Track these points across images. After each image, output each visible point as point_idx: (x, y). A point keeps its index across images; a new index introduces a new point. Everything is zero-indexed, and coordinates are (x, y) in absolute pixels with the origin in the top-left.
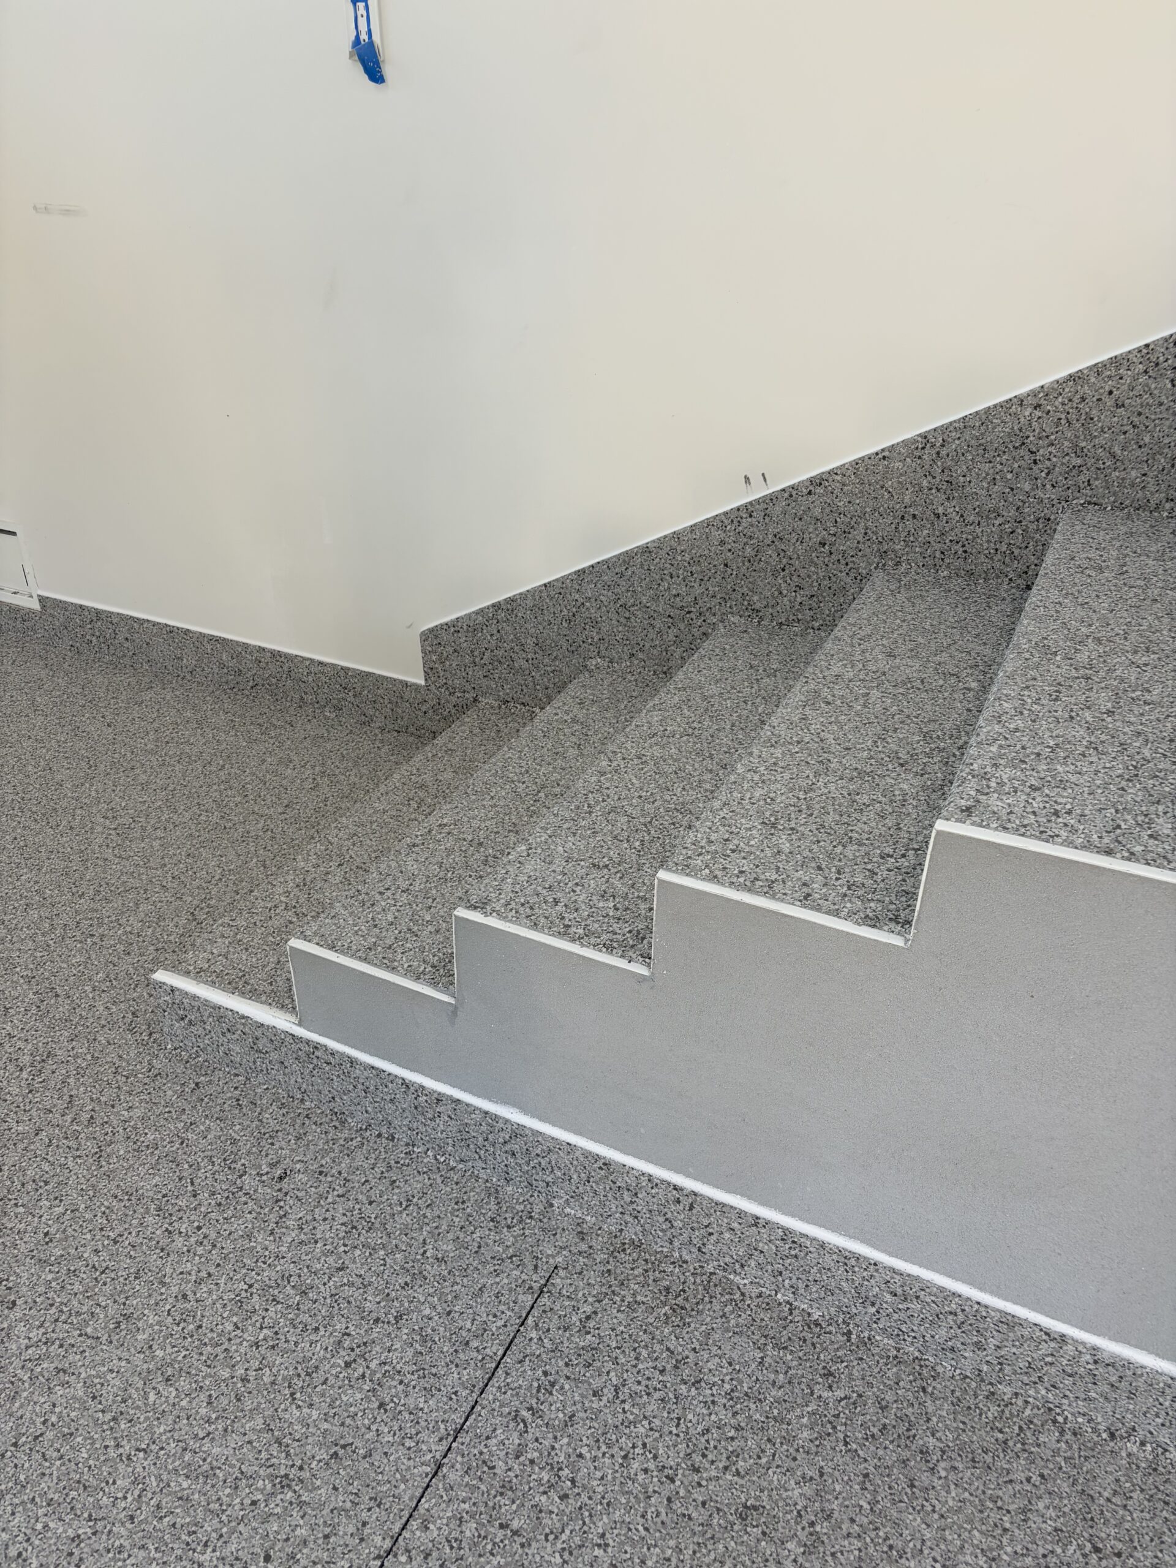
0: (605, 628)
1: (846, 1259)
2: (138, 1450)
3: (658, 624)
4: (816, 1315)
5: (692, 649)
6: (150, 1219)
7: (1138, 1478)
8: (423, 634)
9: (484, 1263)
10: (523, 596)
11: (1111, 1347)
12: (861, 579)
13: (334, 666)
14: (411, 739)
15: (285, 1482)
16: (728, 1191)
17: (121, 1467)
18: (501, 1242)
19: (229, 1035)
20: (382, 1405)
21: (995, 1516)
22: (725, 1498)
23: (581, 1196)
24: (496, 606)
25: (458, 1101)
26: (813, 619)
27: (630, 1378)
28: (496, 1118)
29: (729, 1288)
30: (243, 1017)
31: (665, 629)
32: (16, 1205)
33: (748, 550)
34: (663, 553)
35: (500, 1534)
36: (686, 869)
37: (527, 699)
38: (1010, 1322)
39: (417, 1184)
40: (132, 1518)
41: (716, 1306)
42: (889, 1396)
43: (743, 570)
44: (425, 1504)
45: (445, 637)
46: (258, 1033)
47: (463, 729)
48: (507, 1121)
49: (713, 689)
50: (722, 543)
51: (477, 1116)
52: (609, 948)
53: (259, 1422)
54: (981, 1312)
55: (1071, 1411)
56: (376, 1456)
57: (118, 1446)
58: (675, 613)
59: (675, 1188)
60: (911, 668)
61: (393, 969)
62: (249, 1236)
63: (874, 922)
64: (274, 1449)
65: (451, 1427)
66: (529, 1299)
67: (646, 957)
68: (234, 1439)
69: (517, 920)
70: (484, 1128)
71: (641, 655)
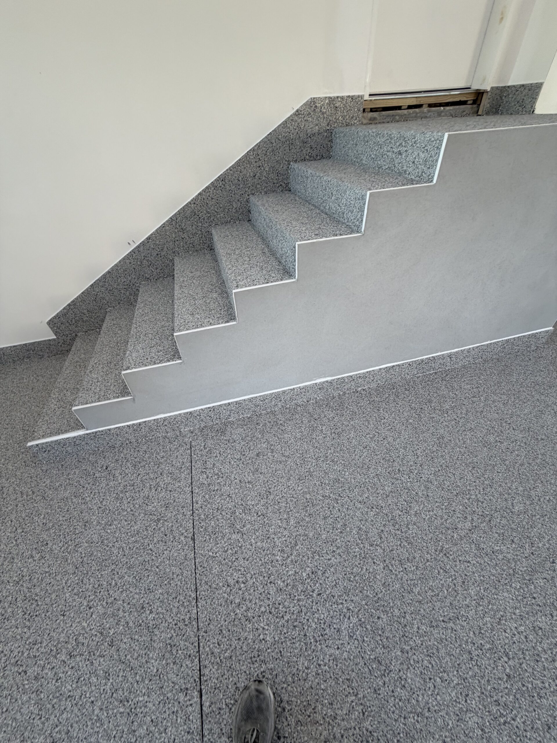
0: (107, 298)
1: (250, 400)
2: (114, 543)
3: (122, 292)
4: (249, 416)
5: (137, 295)
6: (74, 500)
7: (315, 405)
8: (47, 323)
9: (174, 451)
10: (77, 299)
11: (301, 385)
12: (172, 260)
13: (20, 345)
14: (60, 356)
15: (159, 520)
16: (220, 401)
17: (113, 549)
18: (175, 445)
19: (65, 447)
20: (170, 491)
21: (298, 426)
22: (252, 455)
23: (187, 424)
24: (69, 305)
25: (145, 422)
26: (164, 275)
27: (221, 450)
28: (158, 419)
29: (229, 422)
30: (67, 438)
31: (125, 292)
32: (26, 524)
33: (139, 263)
34: (114, 271)
35: (214, 493)
36: (180, 331)
37: (93, 328)
38: (284, 392)
39: (145, 448)
40: (125, 555)
41: (229, 427)
42: (270, 420)
43: (140, 269)
44: (194, 500)
45: (56, 321)
46: (75, 440)
47: (78, 343)
48: (161, 418)
49: (150, 299)
50: (130, 263)
51: (153, 422)
52: (168, 361)
53: (142, 515)
54: (278, 394)
55: (300, 402)
56: (177, 500)
57: (108, 546)
58: (126, 287)
59: (209, 408)
60: (198, 273)
61: (110, 399)
62: (108, 485)
63: (227, 322)
64: (151, 516)
65: (190, 484)
66: (189, 451)
67: (180, 358)
68: (138, 523)
69: (140, 367)
70: (156, 424)
71: (122, 302)
